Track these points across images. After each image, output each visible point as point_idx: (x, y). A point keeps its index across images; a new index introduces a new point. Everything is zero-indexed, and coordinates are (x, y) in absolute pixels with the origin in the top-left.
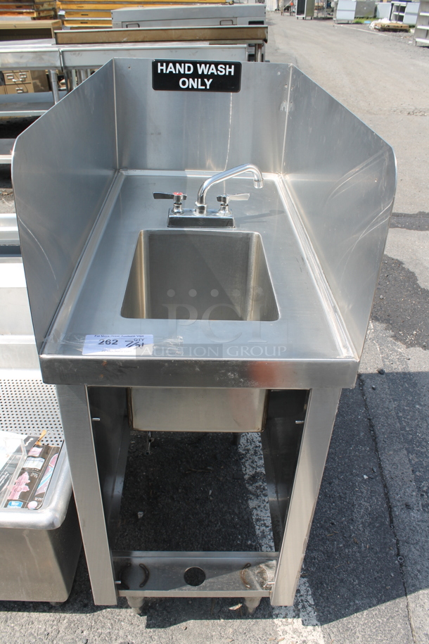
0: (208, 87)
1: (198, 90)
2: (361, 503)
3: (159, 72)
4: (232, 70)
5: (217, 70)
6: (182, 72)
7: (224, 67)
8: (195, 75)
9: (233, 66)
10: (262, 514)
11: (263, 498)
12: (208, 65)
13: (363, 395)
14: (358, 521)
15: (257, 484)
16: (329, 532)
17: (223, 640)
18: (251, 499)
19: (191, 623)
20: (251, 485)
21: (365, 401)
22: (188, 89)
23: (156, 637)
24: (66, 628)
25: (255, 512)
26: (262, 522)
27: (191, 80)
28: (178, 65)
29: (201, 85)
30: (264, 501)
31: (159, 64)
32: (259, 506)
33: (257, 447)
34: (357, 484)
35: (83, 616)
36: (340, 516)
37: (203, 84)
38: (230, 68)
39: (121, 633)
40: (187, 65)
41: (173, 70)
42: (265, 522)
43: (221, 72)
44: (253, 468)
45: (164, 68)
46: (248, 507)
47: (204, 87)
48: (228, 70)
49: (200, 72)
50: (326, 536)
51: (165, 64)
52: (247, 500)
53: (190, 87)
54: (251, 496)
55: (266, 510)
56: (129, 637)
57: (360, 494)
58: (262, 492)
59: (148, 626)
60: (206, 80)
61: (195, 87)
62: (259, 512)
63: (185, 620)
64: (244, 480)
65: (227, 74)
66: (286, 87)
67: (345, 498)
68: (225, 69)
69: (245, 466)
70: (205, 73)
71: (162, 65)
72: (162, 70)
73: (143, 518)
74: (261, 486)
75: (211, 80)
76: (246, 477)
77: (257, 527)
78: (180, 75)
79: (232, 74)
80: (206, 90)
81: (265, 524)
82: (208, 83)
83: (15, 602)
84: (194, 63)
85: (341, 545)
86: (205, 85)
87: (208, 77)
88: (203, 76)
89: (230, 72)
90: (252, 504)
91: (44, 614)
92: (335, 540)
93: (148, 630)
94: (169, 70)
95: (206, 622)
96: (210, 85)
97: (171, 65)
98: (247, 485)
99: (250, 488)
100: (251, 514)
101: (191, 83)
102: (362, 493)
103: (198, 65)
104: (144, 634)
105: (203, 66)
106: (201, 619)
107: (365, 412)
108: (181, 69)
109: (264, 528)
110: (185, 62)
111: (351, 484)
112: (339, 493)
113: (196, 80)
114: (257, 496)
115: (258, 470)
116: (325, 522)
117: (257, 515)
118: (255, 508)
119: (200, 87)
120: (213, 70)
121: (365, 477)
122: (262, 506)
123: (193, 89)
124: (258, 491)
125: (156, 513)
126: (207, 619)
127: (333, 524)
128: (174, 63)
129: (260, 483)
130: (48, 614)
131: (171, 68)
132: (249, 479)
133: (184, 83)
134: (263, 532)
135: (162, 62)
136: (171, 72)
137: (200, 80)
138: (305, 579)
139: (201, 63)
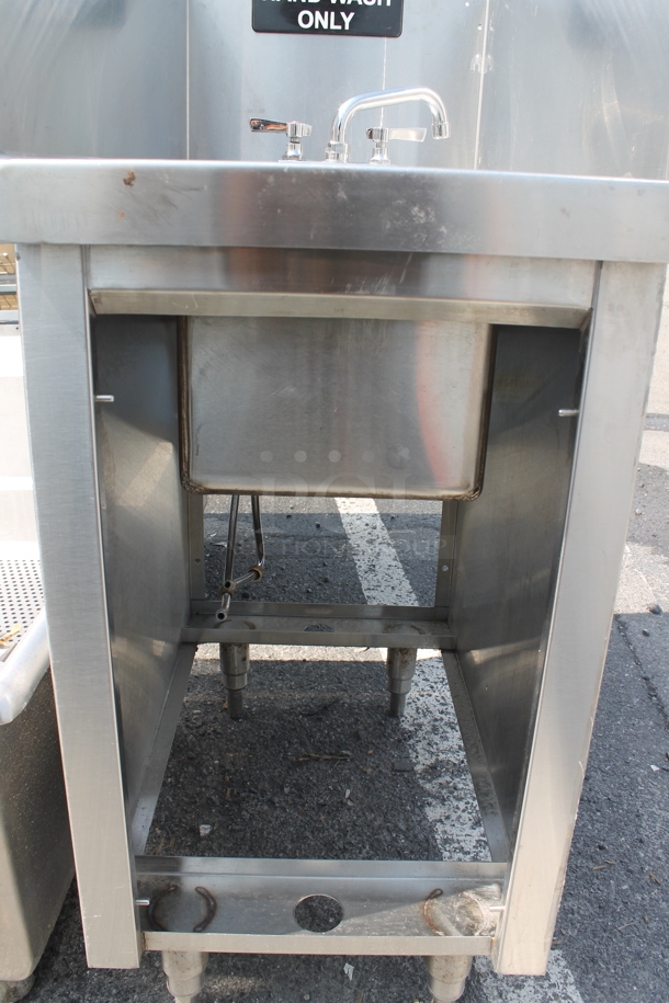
0: (347, 27)
1: (329, 32)
2: (653, 812)
3: (264, 1)
6: (303, 1)
8: (325, 5)
10: (454, 831)
11: (455, 803)
13: (629, 644)
14: (654, 844)
15: (441, 780)
16: (596, 863)
18: (429, 804)
20: (430, 781)
21: (633, 652)
22: (312, 31)
25: (439, 827)
26: (456, 845)
27: (318, 13)
29: (335, 24)
30: (458, 808)
32: (448, 818)
33: (436, 720)
34: (639, 779)
36: (614, 834)
37: (339, 21)
42: (462, 844)
43: (370, 0)
44: (432, 753)
46: (425, 818)
47: (339, 27)
49: (333, 1)
50: (590, 870)
52: (422, 806)
53: (317, 26)
54: (430, 800)
55: (463, 824)
57: (649, 797)
58: (451, 793)
60: (343, 14)
61: (325, 27)
62: (448, 828)
64: (415, 773)
65: (380, 3)
66: (480, 28)
67: (621, 803)
69: (416, 751)
70: (343, 2)
73: (209, 837)
74: (448, 783)
75: (352, 15)
76: (419, 768)
78: (300, 6)
79: (388, 4)
80: (342, 32)
81: (461, 848)
82: (347, 20)
85: (625, 887)
86: (343, 24)
87: (347, 9)
88: (338, 8)
89: (384, 1)
90: (433, 813)
92: (611, 878)
96: (350, 24)
98: (421, 781)
99: (428, 786)
100: (432, 831)
101: (320, 19)
102: (653, 794)
107: (635, 668)
109: (461, 855)
111: (628, 779)
112: (607, 795)
113: (326, 13)
114: (443, 800)
115: (442, 757)
116: (585, 844)
117: (445, 832)
118: (441, 821)
119: (333, 27)
121: (654, 768)
122: (454, 817)
123: (320, 31)
124: (445, 791)
125: (237, 828)
127: (601, 848)
129: (447, 779)
132: (426, 771)
133: (306, 19)
136: (284, 1)
137: (333, 14)
138: (557, 952)
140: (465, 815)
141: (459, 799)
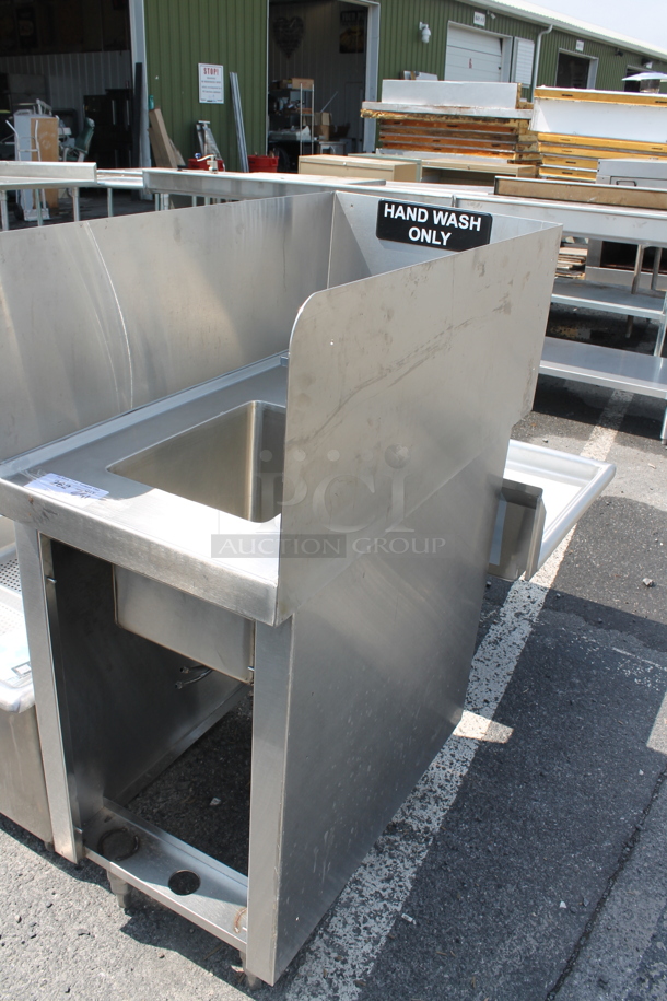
0: (445, 244)
1: (431, 245)
2: (525, 937)
3: (386, 215)
4: (478, 224)
5: (458, 221)
6: (414, 219)
7: (467, 218)
8: (429, 225)
9: (479, 219)
10: (368, 877)
11: (387, 858)
12: (447, 214)
13: (656, 791)
14: (500, 959)
15: (392, 838)
16: (444, 949)
17: (194, 997)
18: (369, 851)
19: (173, 955)
20: (384, 834)
21: (652, 800)
22: (419, 242)
23: (123, 947)
24: (42, 880)
25: (361, 869)
26: (360, 887)
27: (424, 230)
28: (409, 209)
29: (436, 240)
30: (385, 863)
31: (387, 205)
32: (372, 866)
33: (431, 791)
34: (541, 908)
35: (68, 877)
36: (477, 937)
37: (439, 238)
38: (476, 220)
39: (91, 919)
40: (420, 210)
41: (403, 215)
42: (365, 889)
43: (464, 224)
44: (404, 814)
45: (392, 211)
46: (358, 858)
47: (439, 243)
48: (472, 223)
49: (436, 222)
50: (434, 951)
51: (393, 206)
52: (364, 851)
53: (422, 240)
54: (373, 848)
55: (378, 875)
56: (96, 928)
57: (535, 924)
58: (391, 849)
59: (124, 929)
60: (442, 233)
61: (429, 241)
62: (365, 873)
63: (169, 948)
65: (471, 228)
67: (506, 917)
68: (469, 221)
70: (443, 224)
71: (390, 207)
72: (389, 213)
73: (216, 807)
74: (396, 841)
75: (449, 234)
77: (348, 890)
78: (411, 223)
79: (478, 229)
80: (441, 247)
81: (360, 892)
82: (445, 238)
83: (16, 825)
84: (430, 210)
85: (446, 976)
86: (442, 240)
87: (446, 229)
88: (439, 228)
89: (475, 226)
90: (368, 859)
91: (33, 853)
92: (444, 965)
93: (121, 934)
94: (398, 214)
95: (190, 964)
96: (448, 241)
97: (401, 208)
99: (379, 837)
100: (354, 870)
101: (424, 235)
102: (539, 923)
103: (435, 212)
104: (113, 936)
105: (441, 213)
106: (188, 958)
107: (637, 816)
108: (412, 215)
109: (356, 895)
110: (418, 207)
111: (532, 903)
112: (502, 906)
113: (430, 231)
114: (380, 851)
115: (410, 820)
116: (450, 933)
117: (361, 875)
118: (365, 866)
119: (434, 242)
120: (453, 220)
121: (563, 905)
122: (376, 868)
123: (425, 243)
124: (387, 846)
125: (236, 809)
126: (195, 961)
127: (458, 941)
128: (405, 206)
129: (398, 838)
130: (37, 855)
131: (400, 213)
133: (415, 234)
134: (350, 900)
135: (390, 204)
136: (400, 217)
137: (435, 232)
138: (358, 989)
139: (438, 210)
140: (386, 870)
141: (391, 856)
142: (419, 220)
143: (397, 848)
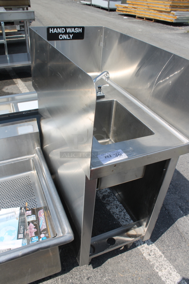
0: (71, 38)
1: (67, 39)
3: (50, 32)
4: (81, 30)
5: (75, 30)
6: (60, 32)
7: (77, 29)
8: (66, 33)
9: (81, 29)
10: (114, 210)
11: (111, 204)
12: (71, 29)
17: (124, 261)
18: (107, 206)
19: (109, 260)
20: (104, 200)
22: (63, 39)
23: (99, 271)
24: (61, 282)
25: (111, 210)
26: (115, 213)
27: (64, 35)
28: (58, 29)
29: (68, 37)
30: (112, 205)
31: (50, 29)
35: (66, 274)
37: (69, 37)
38: (80, 29)
39: (85, 275)
40: (62, 29)
41: (56, 31)
43: (77, 31)
44: (101, 194)
45: (52, 30)
46: (107, 209)
47: (69, 38)
48: (79, 30)
49: (68, 32)
52: (105, 207)
53: (64, 38)
54: (106, 205)
55: (114, 208)
56: (89, 275)
59: (94, 268)
60: (70, 35)
61: (66, 38)
62: (112, 210)
63: (106, 260)
64: (100, 199)
65: (79, 32)
66: (102, 36)
68: (78, 30)
69: (98, 194)
70: (70, 32)
71: (51, 29)
72: (51, 32)
74: (108, 200)
75: (72, 35)
76: (101, 198)
77: (115, 216)
78: (59, 33)
79: (81, 32)
80: (70, 39)
81: (117, 214)
82: (71, 36)
84: (65, 28)
87: (71, 34)
88: (69, 33)
89: (80, 31)
91: (49, 280)
94: (54, 31)
95: (114, 258)
97: (55, 29)
98: (103, 201)
99: (104, 202)
100: (110, 212)
103: (67, 29)
104: (94, 271)
105: (69, 29)
106: (112, 257)
108: (59, 31)
109: (117, 215)
110: (62, 27)
113: (66, 35)
114: (109, 204)
115: (104, 194)
117: (112, 211)
118: (110, 209)
119: (68, 38)
120: (73, 30)
122: (112, 207)
124: (108, 202)
126: (114, 256)
128: (57, 28)
129: (107, 199)
130: (51, 280)
131: (55, 31)
132: (102, 198)
133: (61, 37)
134: (117, 217)
136: (55, 32)
137: (68, 35)
139: (68, 27)
140: (114, 206)
141: (111, 203)
142: (62, 32)
143: (110, 201)
